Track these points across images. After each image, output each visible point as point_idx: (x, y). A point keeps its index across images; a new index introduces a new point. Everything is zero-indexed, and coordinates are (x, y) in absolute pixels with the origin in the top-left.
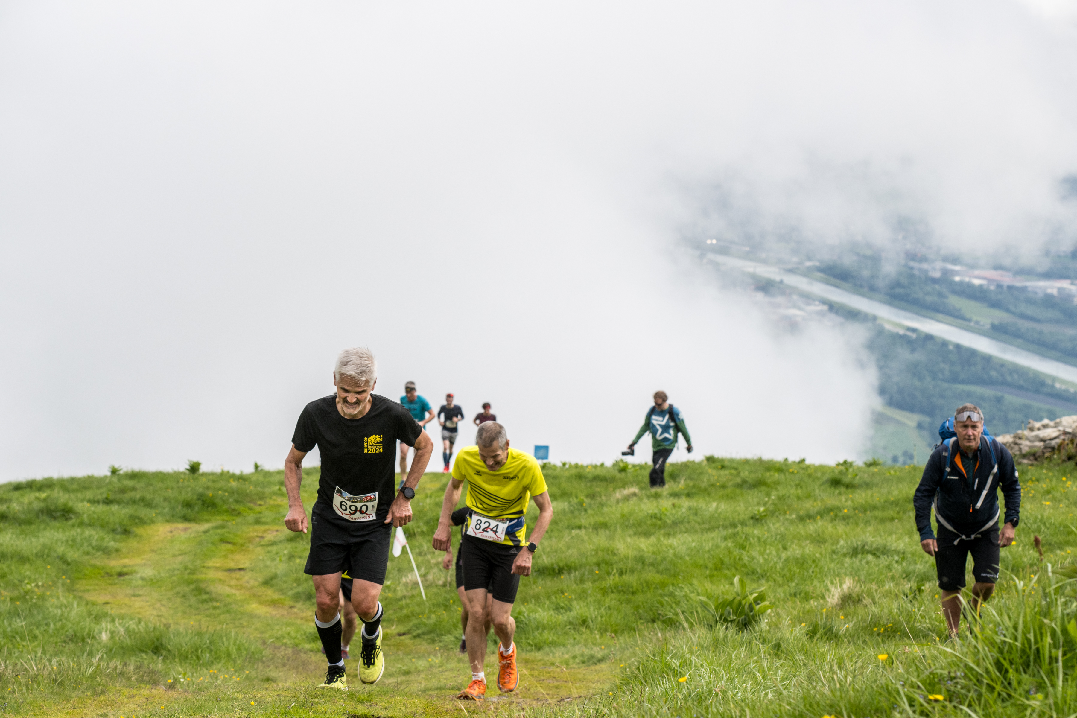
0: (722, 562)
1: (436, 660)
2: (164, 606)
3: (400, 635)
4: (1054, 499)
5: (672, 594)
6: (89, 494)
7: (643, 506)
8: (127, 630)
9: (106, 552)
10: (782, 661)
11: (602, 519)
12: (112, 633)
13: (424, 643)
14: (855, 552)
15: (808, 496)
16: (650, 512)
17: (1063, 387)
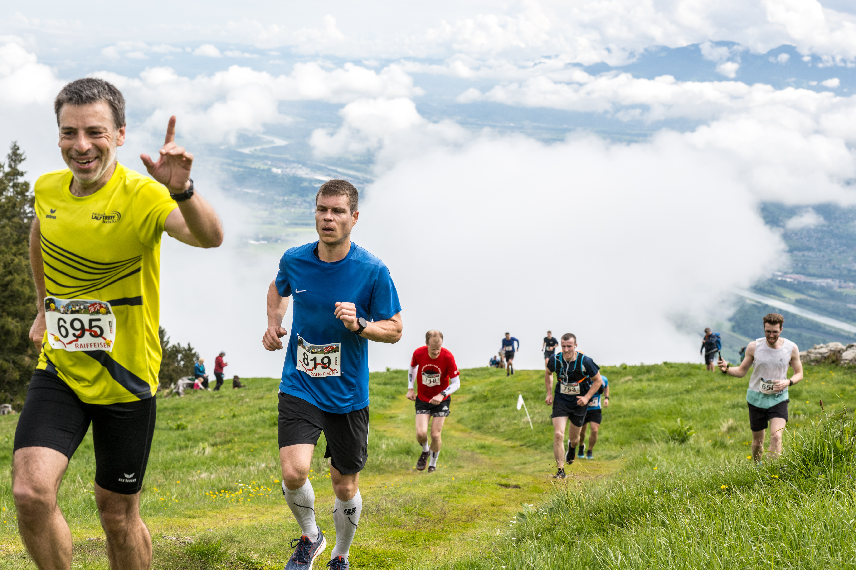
0: (672, 411)
1: (538, 458)
3: (521, 446)
4: (826, 382)
5: (648, 427)
6: (376, 380)
7: (634, 386)
8: (394, 444)
9: (384, 407)
10: (700, 458)
11: (615, 392)
12: (388, 445)
13: (532, 449)
14: (734, 406)
15: (712, 380)
16: (638, 388)
17: (829, 329)
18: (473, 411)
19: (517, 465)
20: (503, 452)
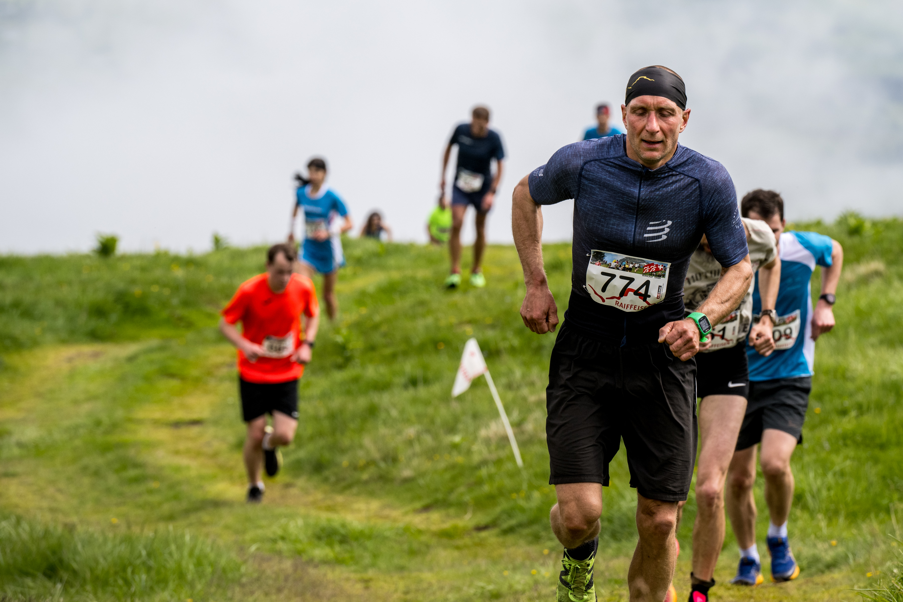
2: (60, 491)
13: (522, 542)
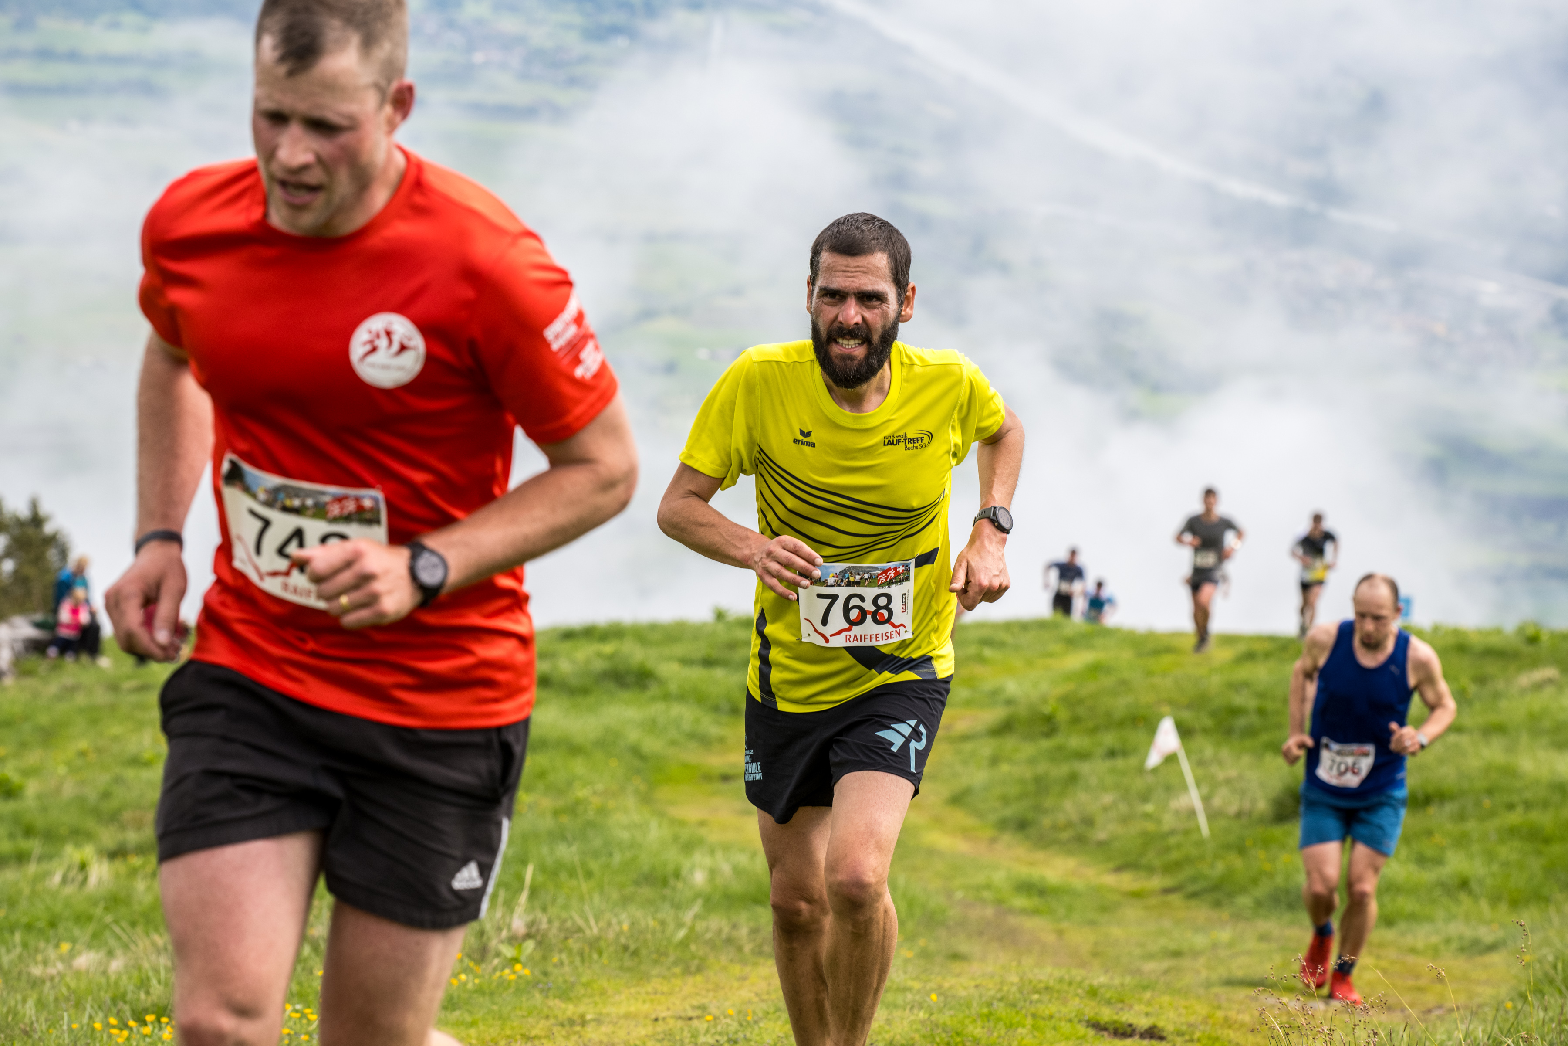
1: (1224, 935)
3: (1165, 891)
6: (680, 650)
7: (1564, 701)
8: (736, 869)
9: (705, 741)
11: (1496, 719)
12: (710, 872)
13: (1204, 907)
18: (1005, 768)
19: (1151, 957)
20: (1104, 909)
